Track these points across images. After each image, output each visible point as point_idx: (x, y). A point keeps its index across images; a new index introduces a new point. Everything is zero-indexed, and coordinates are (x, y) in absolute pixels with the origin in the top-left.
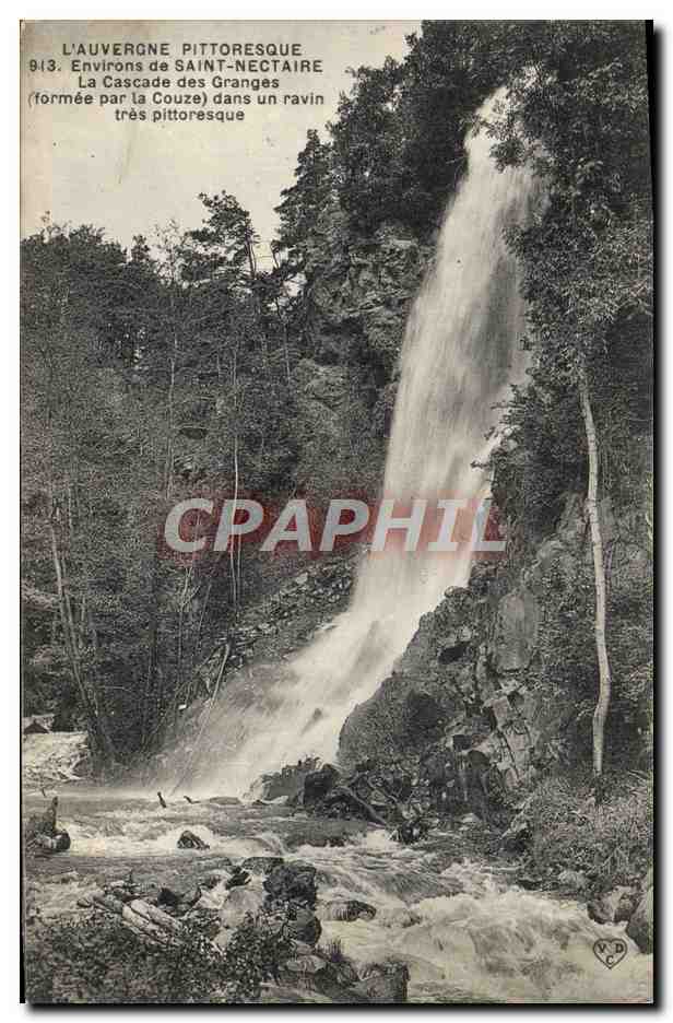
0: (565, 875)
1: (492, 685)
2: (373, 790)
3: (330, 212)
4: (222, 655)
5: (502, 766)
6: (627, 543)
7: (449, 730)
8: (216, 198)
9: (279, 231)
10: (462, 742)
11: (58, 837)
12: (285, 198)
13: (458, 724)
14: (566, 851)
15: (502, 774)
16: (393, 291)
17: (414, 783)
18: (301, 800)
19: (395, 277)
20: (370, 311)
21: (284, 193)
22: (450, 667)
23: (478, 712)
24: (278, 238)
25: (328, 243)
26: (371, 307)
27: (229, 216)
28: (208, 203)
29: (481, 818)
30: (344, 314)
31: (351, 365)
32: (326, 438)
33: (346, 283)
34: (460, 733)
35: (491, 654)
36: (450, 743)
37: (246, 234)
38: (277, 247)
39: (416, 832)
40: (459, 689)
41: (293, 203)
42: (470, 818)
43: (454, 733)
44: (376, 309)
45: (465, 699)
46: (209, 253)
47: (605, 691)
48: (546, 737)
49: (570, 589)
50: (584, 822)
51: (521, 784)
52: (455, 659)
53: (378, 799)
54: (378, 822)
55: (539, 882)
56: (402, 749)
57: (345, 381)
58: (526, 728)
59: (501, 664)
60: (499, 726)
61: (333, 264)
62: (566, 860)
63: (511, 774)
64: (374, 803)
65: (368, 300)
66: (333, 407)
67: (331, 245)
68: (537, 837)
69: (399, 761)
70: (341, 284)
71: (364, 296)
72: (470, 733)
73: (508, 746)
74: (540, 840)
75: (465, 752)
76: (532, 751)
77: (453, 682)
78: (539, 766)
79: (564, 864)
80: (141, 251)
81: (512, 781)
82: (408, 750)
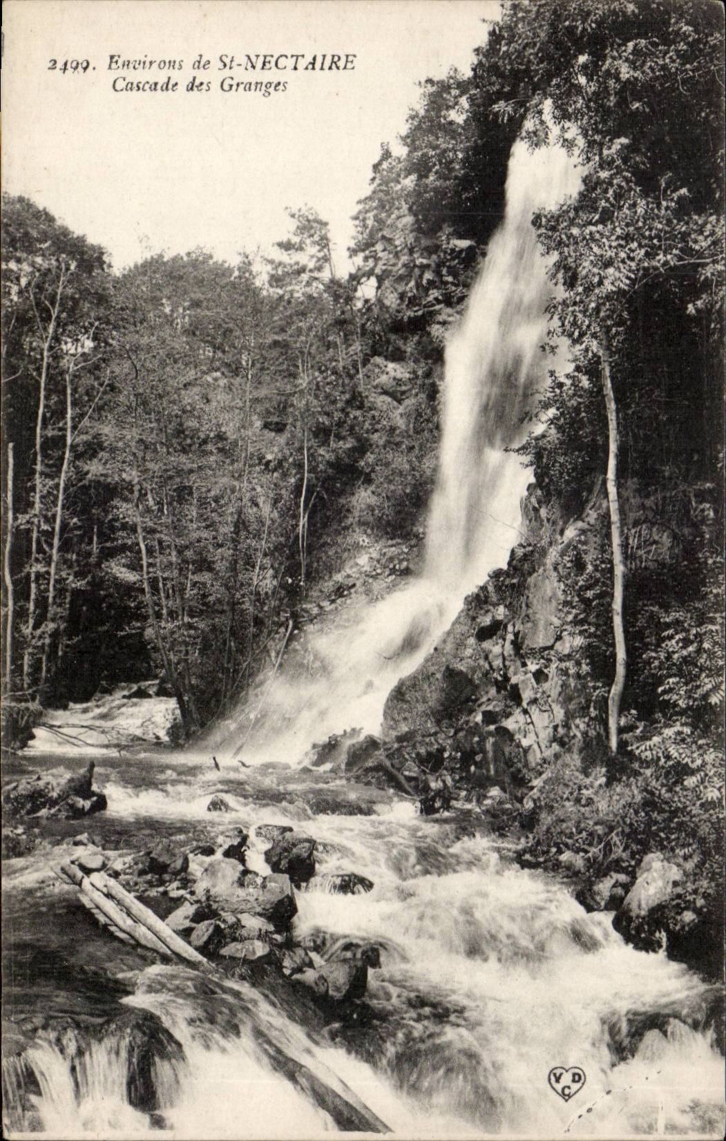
0: (566, 857)
1: (519, 663)
2: (407, 760)
3: (399, 217)
4: (286, 630)
5: (525, 743)
6: (653, 524)
7: (480, 706)
8: (300, 210)
9: (354, 238)
10: (490, 717)
11: (95, 799)
12: (360, 207)
13: (489, 700)
14: (568, 831)
15: (526, 751)
16: (454, 288)
17: (446, 755)
18: (343, 767)
19: (455, 277)
20: (432, 309)
21: (359, 202)
22: (487, 645)
23: (505, 689)
24: (352, 245)
25: (396, 247)
26: (433, 305)
27: (312, 227)
28: (293, 216)
29: (505, 792)
30: (410, 313)
31: (416, 361)
32: (392, 430)
33: (412, 283)
34: (490, 708)
35: (519, 632)
36: (479, 718)
37: (324, 243)
38: (353, 252)
39: (438, 804)
40: (491, 666)
41: (367, 212)
42: (495, 792)
43: (484, 708)
44: (437, 307)
45: (495, 675)
46: (292, 262)
47: (621, 670)
48: (569, 716)
49: (590, 568)
50: (590, 802)
51: (544, 761)
52: (491, 637)
53: (412, 770)
54: (407, 793)
55: (541, 863)
56: (438, 722)
57: (412, 376)
58: (550, 706)
59: (526, 642)
60: (524, 704)
61: (400, 265)
62: (568, 840)
63: (534, 751)
64: (407, 773)
65: (431, 298)
66: (400, 402)
67: (399, 249)
68: (543, 815)
69: (435, 734)
70: (407, 284)
71: (427, 295)
72: (497, 709)
73: (532, 723)
74: (546, 819)
75: (492, 727)
76: (556, 728)
77: (486, 658)
78: (562, 744)
79: (566, 845)
80: (246, 266)
81: (535, 758)
82: (445, 722)
